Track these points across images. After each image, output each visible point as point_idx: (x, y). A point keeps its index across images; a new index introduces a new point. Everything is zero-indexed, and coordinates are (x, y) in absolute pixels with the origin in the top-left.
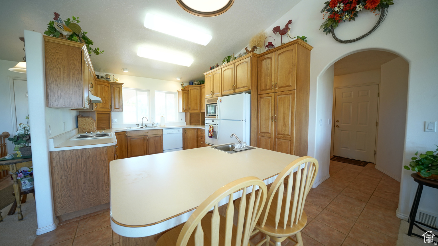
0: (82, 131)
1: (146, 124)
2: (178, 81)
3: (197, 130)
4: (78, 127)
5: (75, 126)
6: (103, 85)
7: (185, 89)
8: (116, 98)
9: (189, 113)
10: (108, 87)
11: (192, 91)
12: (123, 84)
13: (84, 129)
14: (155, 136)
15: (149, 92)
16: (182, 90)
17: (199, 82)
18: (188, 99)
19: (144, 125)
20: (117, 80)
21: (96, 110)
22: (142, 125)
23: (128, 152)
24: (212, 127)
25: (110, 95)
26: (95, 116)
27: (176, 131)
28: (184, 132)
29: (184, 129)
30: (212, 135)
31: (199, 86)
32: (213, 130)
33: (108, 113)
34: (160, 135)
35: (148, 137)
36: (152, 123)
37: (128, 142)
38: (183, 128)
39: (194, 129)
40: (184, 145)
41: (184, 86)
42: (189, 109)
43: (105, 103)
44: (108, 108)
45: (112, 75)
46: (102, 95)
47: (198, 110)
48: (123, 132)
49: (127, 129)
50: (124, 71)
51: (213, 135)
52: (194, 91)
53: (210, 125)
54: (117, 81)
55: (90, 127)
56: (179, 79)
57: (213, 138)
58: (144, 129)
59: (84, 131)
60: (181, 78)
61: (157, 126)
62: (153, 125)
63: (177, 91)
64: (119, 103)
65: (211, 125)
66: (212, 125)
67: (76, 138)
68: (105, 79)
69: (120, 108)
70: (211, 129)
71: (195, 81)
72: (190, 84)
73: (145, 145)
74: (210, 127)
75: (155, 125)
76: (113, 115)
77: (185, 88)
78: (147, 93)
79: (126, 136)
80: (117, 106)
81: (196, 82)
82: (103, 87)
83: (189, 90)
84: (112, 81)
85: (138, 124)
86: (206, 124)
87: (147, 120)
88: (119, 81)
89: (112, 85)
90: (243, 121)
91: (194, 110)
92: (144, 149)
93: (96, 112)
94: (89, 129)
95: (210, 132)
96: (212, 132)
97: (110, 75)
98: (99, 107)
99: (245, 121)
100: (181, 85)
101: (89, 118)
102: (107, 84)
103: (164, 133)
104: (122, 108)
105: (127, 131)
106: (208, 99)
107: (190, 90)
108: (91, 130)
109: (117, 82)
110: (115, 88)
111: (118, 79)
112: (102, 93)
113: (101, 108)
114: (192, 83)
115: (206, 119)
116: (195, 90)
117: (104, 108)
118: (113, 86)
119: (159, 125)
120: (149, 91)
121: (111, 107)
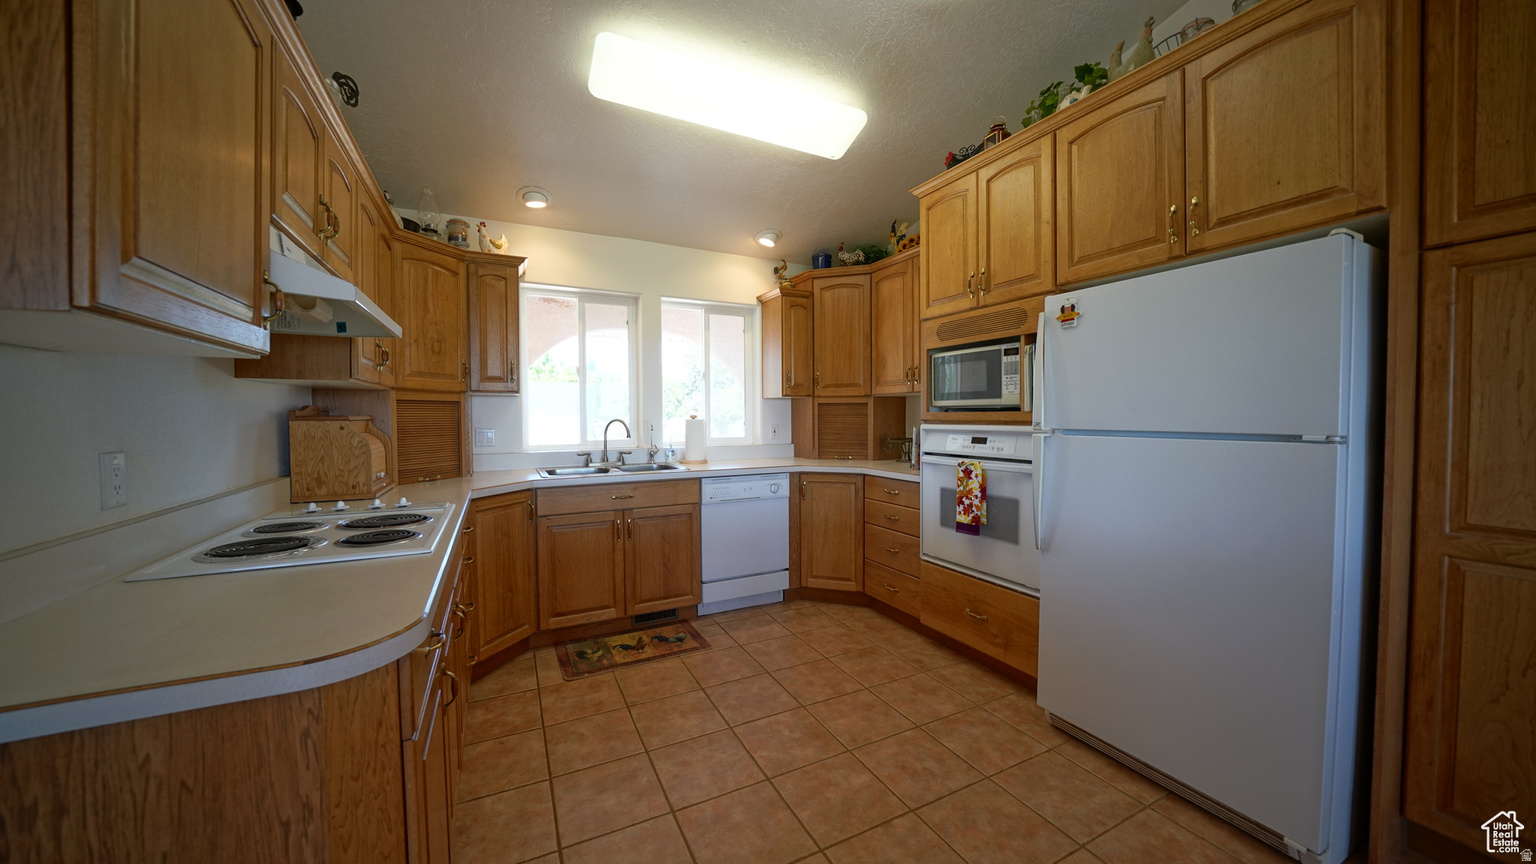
0: (307, 493)
1: (621, 453)
2: (764, 254)
3: (860, 484)
4: (289, 475)
5: (273, 467)
6: (429, 262)
7: (794, 286)
8: (489, 327)
9: (811, 398)
10: (455, 274)
11: (828, 295)
12: (522, 260)
13: (320, 482)
14: (662, 511)
15: (636, 304)
16: (784, 293)
17: (861, 254)
18: (810, 336)
19: (613, 458)
20: (498, 242)
21: (393, 384)
22: (605, 458)
23: (541, 591)
24: (977, 471)
25: (465, 312)
26: (389, 415)
27: (761, 487)
28: (797, 495)
29: (796, 480)
30: (976, 519)
31: (866, 268)
32: (983, 489)
33: (455, 398)
34: (689, 509)
35: (633, 520)
36: (647, 446)
37: (540, 543)
38: (791, 474)
39: (846, 479)
40: (794, 555)
41: (787, 274)
42: (815, 381)
43: (436, 349)
44: (452, 377)
45: (473, 222)
46: (426, 310)
47: (857, 385)
48: (519, 495)
49: (537, 477)
50: (526, 202)
51: (984, 520)
52: (837, 296)
53: (960, 460)
54: (498, 247)
55: (350, 472)
56: (767, 242)
57: (984, 535)
58: (615, 476)
59: (317, 491)
60: (778, 238)
61: (671, 460)
62: (652, 456)
63: (755, 302)
64: (504, 351)
65: (966, 461)
66: (975, 461)
67: (196, 559)
68: (446, 237)
69: (508, 380)
70: (974, 484)
71: (841, 249)
72: (815, 266)
73: (619, 556)
74: (968, 473)
75: (660, 459)
76: (480, 409)
77: (795, 281)
78: (625, 308)
79: (532, 514)
80: (494, 369)
81: (845, 256)
82: (430, 271)
83: (812, 293)
84: (474, 247)
85: (589, 454)
86: (924, 458)
87: (629, 436)
88: (506, 247)
89: (472, 267)
90: (1329, 441)
91: (837, 386)
92: (614, 577)
93: (393, 395)
94: (346, 484)
95: (967, 502)
96: (976, 502)
97: (465, 223)
98: (408, 371)
99: (1345, 440)
100: (776, 270)
101: (344, 424)
102: (451, 262)
103: (706, 498)
104: (515, 377)
105: (536, 489)
106: (945, 320)
107: (817, 292)
108: (354, 487)
109: (496, 251)
110: (488, 279)
111: (503, 241)
112: (425, 302)
113: (420, 374)
114: (824, 260)
115: (928, 431)
116: (844, 291)
117: (432, 375)
118: (477, 272)
119: (679, 457)
120: (636, 300)
121: (467, 372)
